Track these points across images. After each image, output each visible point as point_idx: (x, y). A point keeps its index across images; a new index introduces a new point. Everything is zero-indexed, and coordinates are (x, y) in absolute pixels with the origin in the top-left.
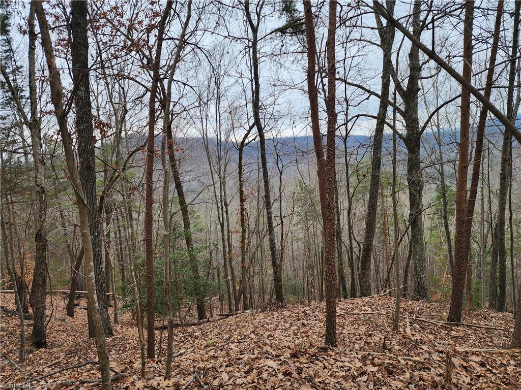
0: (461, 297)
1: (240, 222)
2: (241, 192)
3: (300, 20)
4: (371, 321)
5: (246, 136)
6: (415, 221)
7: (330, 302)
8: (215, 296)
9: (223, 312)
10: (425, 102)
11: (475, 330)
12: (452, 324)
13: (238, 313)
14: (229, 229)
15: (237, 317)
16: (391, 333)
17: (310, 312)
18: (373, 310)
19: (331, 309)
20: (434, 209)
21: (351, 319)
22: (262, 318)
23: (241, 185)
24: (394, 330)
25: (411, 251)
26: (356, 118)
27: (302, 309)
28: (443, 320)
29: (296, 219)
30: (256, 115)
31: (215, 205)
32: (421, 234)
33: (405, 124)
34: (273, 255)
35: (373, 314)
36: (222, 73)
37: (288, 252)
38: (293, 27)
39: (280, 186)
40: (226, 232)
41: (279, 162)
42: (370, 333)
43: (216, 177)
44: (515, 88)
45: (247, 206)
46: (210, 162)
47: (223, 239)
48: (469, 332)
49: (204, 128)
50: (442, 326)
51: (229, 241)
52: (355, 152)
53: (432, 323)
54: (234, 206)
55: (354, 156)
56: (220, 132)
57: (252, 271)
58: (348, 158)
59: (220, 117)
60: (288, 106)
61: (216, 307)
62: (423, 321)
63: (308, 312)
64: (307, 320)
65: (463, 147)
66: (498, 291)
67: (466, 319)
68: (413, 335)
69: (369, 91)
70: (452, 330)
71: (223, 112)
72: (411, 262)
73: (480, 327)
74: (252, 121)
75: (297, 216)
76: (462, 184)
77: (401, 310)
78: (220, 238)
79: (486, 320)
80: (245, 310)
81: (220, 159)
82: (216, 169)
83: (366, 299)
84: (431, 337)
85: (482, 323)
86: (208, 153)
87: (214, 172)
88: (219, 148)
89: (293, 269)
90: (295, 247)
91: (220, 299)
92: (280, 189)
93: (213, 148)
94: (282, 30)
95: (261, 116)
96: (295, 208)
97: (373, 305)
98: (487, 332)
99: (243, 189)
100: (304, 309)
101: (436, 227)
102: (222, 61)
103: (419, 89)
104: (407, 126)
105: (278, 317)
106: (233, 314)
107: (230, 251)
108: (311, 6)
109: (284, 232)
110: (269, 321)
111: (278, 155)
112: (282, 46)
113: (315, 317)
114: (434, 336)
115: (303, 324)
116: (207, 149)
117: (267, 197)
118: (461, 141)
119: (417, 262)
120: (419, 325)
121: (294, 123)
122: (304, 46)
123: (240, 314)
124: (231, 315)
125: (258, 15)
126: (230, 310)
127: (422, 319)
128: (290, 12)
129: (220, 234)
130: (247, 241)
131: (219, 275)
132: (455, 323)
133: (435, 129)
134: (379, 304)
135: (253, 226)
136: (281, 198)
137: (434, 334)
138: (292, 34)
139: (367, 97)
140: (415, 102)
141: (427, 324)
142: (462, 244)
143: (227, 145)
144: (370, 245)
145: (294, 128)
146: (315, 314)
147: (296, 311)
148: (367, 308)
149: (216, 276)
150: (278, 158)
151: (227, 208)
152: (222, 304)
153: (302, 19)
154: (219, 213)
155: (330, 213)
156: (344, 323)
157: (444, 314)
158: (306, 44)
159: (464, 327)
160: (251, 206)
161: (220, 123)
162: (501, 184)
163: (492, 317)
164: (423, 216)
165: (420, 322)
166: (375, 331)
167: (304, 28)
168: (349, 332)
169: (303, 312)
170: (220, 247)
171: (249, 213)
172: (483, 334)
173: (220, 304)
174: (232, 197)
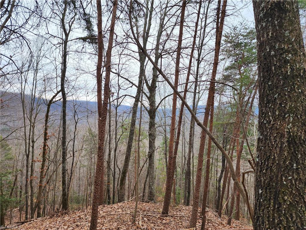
0: (169, 200)
1: (42, 155)
2: (46, 134)
3: (95, 36)
4: (121, 219)
5: (54, 97)
6: (151, 156)
7: (94, 210)
8: (16, 208)
9: (20, 221)
10: (160, 94)
11: (175, 219)
12: (164, 216)
13: (32, 220)
14: (33, 159)
15: (30, 224)
16: (131, 226)
17: (83, 216)
18: (123, 211)
19: (95, 215)
20: (161, 149)
21: (109, 219)
22: (48, 223)
23: (46, 129)
24: (133, 223)
25: (148, 173)
26: (124, 96)
27: (78, 214)
28: (160, 214)
29: (84, 152)
30: (62, 85)
31: (24, 142)
32: (154, 163)
33: (149, 103)
34: (64, 177)
35: (123, 214)
36: (42, 55)
37: (76, 175)
38: (91, 39)
39: (75, 132)
40: (30, 161)
41: (76, 116)
42: (119, 227)
43: (28, 122)
44: (197, 94)
45: (49, 143)
46: (24, 111)
47: (27, 166)
48: (172, 220)
49: (23, 88)
50: (159, 217)
51: (32, 168)
52: (122, 115)
53: (154, 216)
54: (39, 143)
55: (121, 118)
56: (35, 92)
57: (48, 188)
58: (117, 118)
59: (36, 82)
60: (85, 83)
61: (15, 217)
62: (149, 215)
63: (82, 216)
64: (80, 222)
65: (173, 119)
66: (187, 194)
67: (171, 212)
68: (142, 225)
69: (132, 83)
70: (164, 219)
71: (39, 79)
72: (148, 179)
73: (177, 217)
74: (59, 88)
75: (85, 151)
76: (172, 138)
77: (138, 210)
78: (25, 165)
79: (180, 212)
80: (37, 217)
81: (32, 110)
82: (28, 116)
83: (120, 204)
84: (152, 225)
85: (178, 213)
86: (23, 105)
87: (26, 118)
88: (33, 102)
89: (78, 186)
90: (81, 171)
91: (19, 210)
92: (75, 133)
93: (27, 102)
94: (84, 39)
95: (65, 86)
96: (84, 146)
97: (124, 208)
98: (180, 219)
99: (48, 132)
100: (80, 214)
101: (162, 159)
102: (42, 48)
103: (156, 87)
104: (150, 105)
105: (60, 222)
106: (28, 221)
107: (31, 175)
108: (102, 31)
109: (75, 161)
110: (53, 226)
111: (75, 112)
112: (83, 48)
113: (86, 219)
114: (154, 224)
115: (77, 225)
116: (23, 102)
117: (64, 138)
118: (172, 116)
119: (150, 179)
120: (147, 218)
121: (88, 93)
122: (96, 51)
123: (33, 220)
124: (25, 222)
125: (70, 27)
126: (26, 218)
127: (149, 214)
128: (90, 31)
129: (25, 162)
130: (45, 168)
131: (21, 192)
132: (165, 215)
133: (163, 107)
134: (127, 207)
135: (52, 157)
136: (74, 139)
137: (154, 223)
138: (89, 43)
139: (131, 86)
140: (155, 93)
141: (151, 217)
142: (171, 170)
143: (39, 101)
144: (126, 170)
145: (87, 97)
146: (86, 217)
147: (73, 217)
148: (120, 210)
149: (19, 193)
150: (75, 113)
151: (33, 144)
152: (21, 214)
153: (96, 36)
154: (26, 147)
155: (100, 152)
156: (104, 222)
157: (161, 210)
158: (97, 50)
159: (170, 217)
160: (52, 144)
161: (36, 86)
162: (190, 139)
163: (183, 210)
164: (155, 153)
165: (148, 216)
166: (122, 226)
167: (97, 41)
168: (106, 228)
169: (78, 216)
170: (25, 172)
171: (51, 148)
172: (178, 221)
173: (19, 213)
174: (38, 136)
